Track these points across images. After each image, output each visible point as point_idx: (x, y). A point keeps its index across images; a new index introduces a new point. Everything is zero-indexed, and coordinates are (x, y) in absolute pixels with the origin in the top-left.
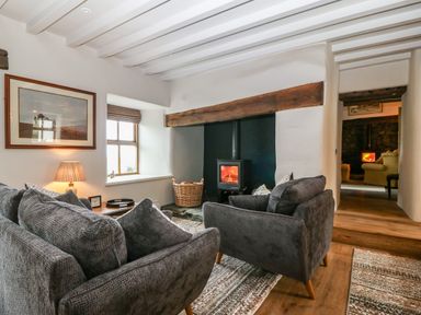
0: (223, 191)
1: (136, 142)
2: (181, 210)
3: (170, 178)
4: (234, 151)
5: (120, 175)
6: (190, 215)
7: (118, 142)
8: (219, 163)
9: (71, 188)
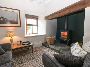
0: (61, 40)
1: (37, 25)
2: (47, 45)
3: (45, 35)
4: (66, 27)
5: (33, 34)
6: (50, 47)
7: (32, 25)
8: (60, 31)
9: (12, 38)
